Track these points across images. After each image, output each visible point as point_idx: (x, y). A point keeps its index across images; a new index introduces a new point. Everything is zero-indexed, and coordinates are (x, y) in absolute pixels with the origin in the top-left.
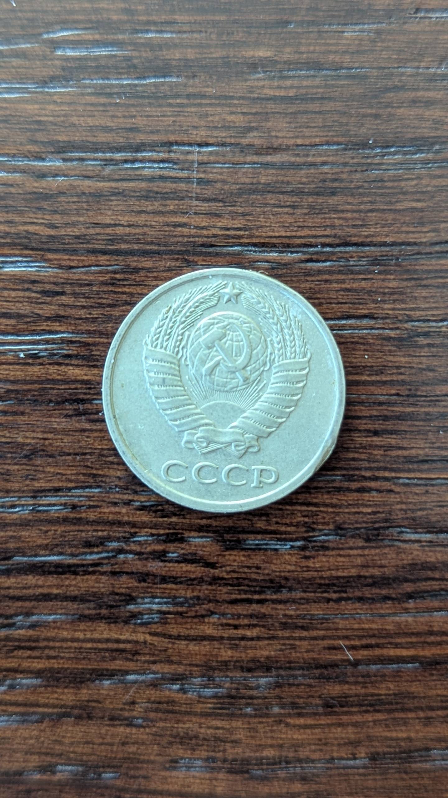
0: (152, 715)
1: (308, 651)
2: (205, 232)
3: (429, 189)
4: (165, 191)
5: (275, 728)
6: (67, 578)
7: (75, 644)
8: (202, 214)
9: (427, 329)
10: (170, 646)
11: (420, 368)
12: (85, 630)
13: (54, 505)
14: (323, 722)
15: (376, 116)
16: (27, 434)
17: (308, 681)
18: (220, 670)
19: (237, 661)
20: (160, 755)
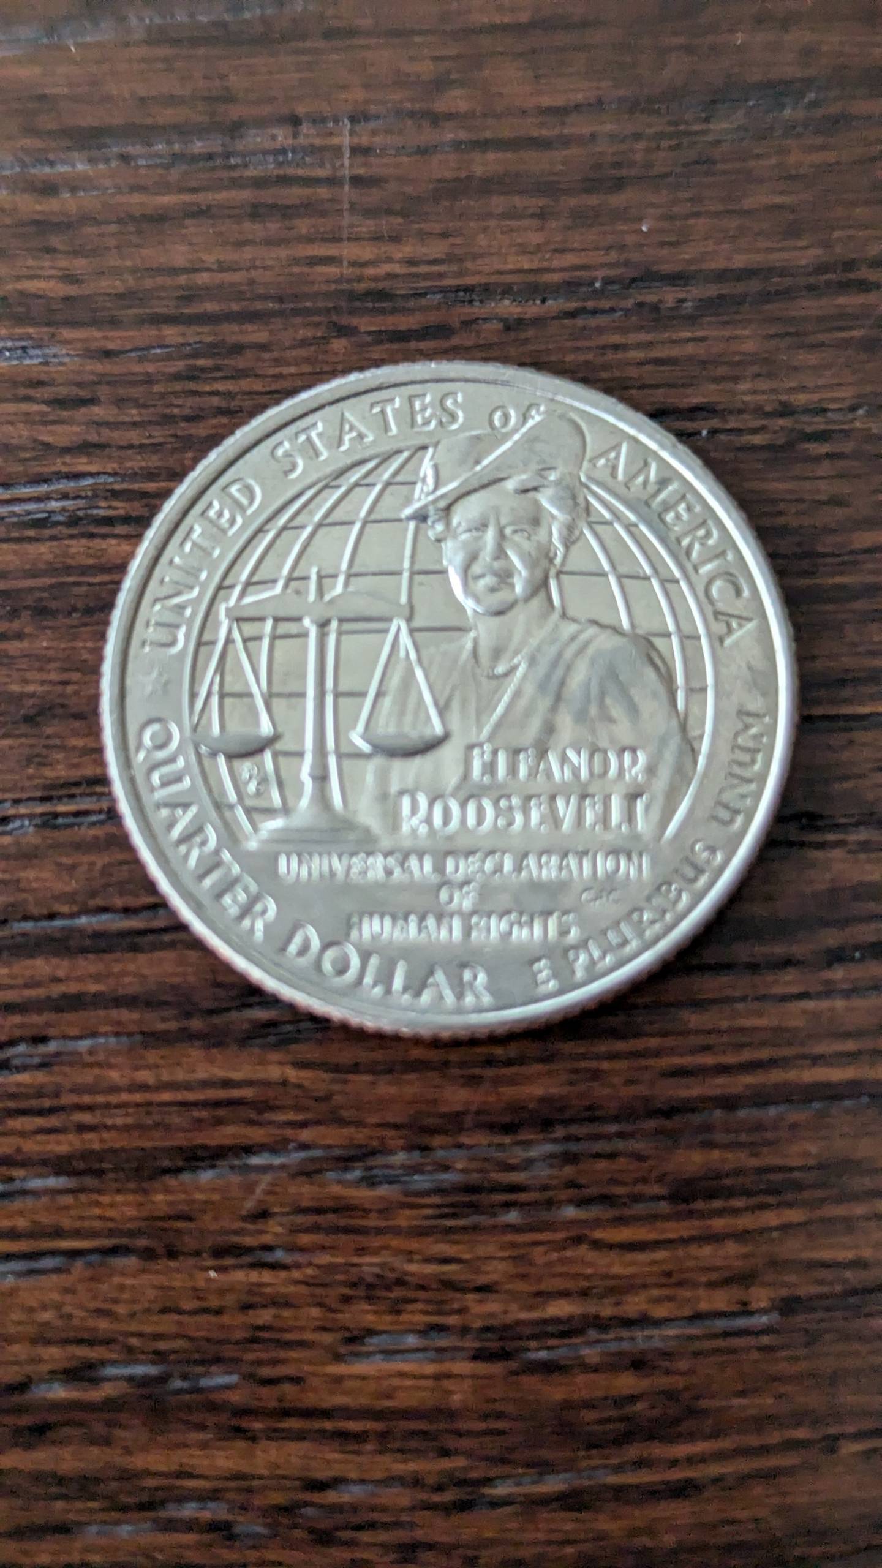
0: (305, 1239)
1: (630, 1082)
2: (370, 271)
3: (802, 171)
4: (288, 202)
5: (569, 1253)
6: (117, 961)
7: (138, 1097)
8: (363, 239)
9: (822, 427)
10: (336, 1087)
11: (815, 501)
12: (157, 1066)
13: (86, 813)
14: (671, 1236)
15: (689, 49)
16: (29, 675)
17: (636, 1145)
18: (446, 1132)
19: (478, 1113)
20: (324, 1329)
